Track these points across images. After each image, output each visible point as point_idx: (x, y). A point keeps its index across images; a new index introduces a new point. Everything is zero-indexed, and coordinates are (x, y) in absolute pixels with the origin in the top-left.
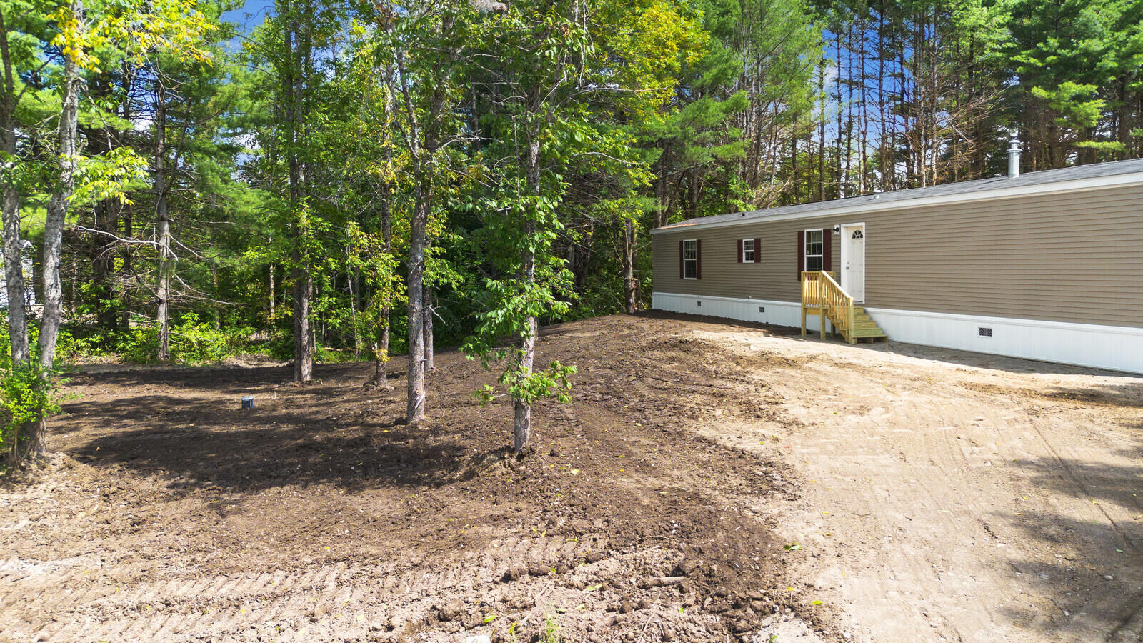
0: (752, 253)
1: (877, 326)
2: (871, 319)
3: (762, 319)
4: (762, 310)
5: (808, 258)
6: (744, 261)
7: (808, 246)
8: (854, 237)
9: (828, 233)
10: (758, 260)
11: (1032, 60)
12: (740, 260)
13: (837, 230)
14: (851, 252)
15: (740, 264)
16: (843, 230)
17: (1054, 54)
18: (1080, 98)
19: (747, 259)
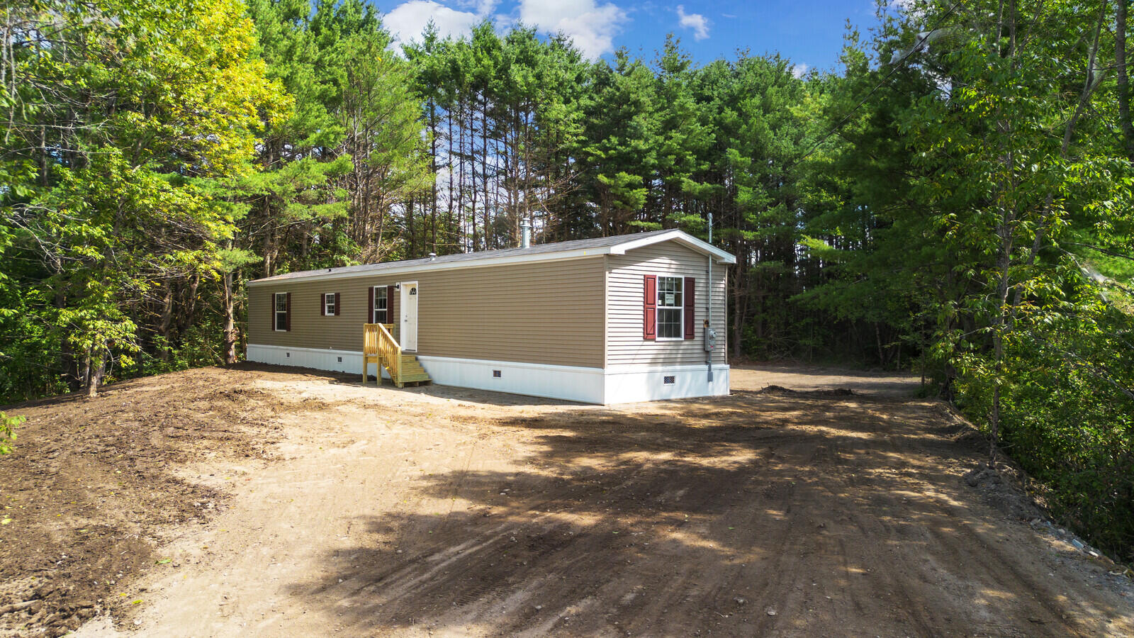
0: (333, 307)
1: (425, 371)
2: (421, 365)
3: (339, 368)
4: (340, 359)
5: (377, 312)
6: (326, 313)
7: (377, 300)
8: (411, 294)
9: (391, 289)
10: (337, 313)
11: (599, 152)
12: (323, 313)
13: (398, 287)
14: (408, 306)
15: (322, 317)
16: (402, 287)
17: (615, 149)
18: (631, 186)
19: (329, 312)
